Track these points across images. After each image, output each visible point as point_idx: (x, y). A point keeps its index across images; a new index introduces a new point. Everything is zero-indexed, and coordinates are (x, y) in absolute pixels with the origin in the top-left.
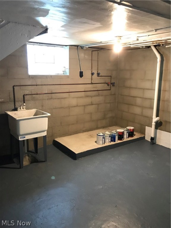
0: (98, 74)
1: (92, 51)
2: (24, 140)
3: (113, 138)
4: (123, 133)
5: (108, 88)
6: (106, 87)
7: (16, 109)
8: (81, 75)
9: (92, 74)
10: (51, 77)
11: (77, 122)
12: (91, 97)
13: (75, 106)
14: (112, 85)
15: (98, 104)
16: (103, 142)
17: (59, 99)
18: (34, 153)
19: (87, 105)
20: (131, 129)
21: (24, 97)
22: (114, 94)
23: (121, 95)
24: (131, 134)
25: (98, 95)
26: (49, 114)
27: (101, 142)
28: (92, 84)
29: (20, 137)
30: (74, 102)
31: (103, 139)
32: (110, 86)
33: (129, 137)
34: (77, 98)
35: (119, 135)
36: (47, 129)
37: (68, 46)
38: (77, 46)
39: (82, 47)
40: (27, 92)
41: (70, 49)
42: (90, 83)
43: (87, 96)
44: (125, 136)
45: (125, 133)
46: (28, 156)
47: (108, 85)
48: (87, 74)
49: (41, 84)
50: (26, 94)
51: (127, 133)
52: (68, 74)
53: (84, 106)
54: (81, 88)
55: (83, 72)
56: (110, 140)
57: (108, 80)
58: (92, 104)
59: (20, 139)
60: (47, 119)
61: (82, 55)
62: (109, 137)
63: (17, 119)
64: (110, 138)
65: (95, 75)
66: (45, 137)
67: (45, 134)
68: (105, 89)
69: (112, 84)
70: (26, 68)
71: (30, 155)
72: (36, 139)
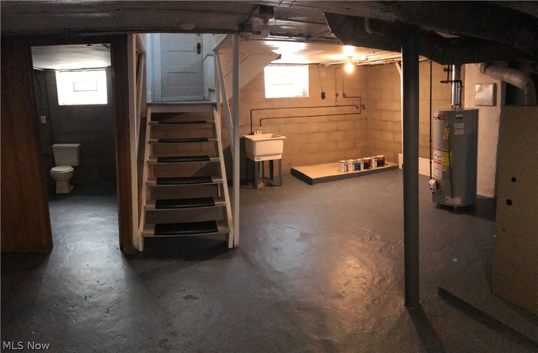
0: (344, 96)
1: (336, 69)
2: (259, 162)
3: (357, 167)
4: (370, 161)
5: (358, 111)
6: (355, 110)
7: (252, 134)
8: (323, 96)
9: (337, 95)
10: (289, 99)
11: (319, 150)
12: (337, 121)
13: (316, 133)
14: (362, 108)
15: (346, 131)
16: (346, 170)
17: (296, 123)
18: (269, 179)
19: (331, 131)
20: (380, 158)
21: (260, 121)
22: (366, 119)
23: (374, 120)
24: (381, 163)
25: (345, 120)
26: (284, 137)
27: (343, 170)
28: (336, 106)
29: (255, 158)
30: (315, 128)
31: (346, 167)
32: (359, 109)
33: (378, 166)
34: (319, 122)
35: (365, 164)
36: (281, 151)
37: (308, 65)
38: (318, 64)
39: (323, 65)
40: (263, 117)
41: (310, 68)
42: (334, 105)
43: (331, 121)
44: (374, 165)
45: (373, 161)
46: (263, 182)
47: (357, 108)
48: (331, 95)
49: (277, 107)
50: (262, 118)
51: (375, 161)
52: (308, 96)
53: (328, 132)
54: (324, 111)
55: (324, 93)
56: (354, 168)
57: (356, 102)
58: (338, 131)
59: (256, 160)
60: (282, 141)
61: (324, 74)
62: (353, 164)
63: (254, 140)
64: (354, 166)
65: (341, 96)
66: (280, 160)
67: (280, 157)
68: (354, 112)
69: (361, 106)
70: (263, 90)
71: (265, 181)
72: (271, 161)
